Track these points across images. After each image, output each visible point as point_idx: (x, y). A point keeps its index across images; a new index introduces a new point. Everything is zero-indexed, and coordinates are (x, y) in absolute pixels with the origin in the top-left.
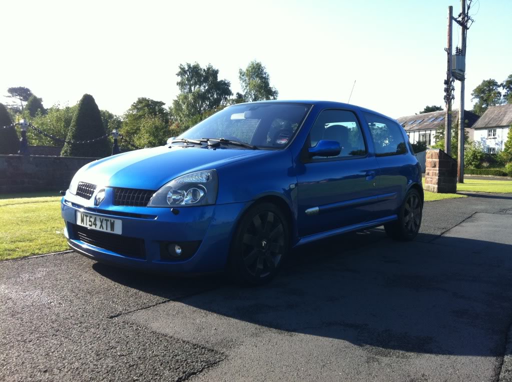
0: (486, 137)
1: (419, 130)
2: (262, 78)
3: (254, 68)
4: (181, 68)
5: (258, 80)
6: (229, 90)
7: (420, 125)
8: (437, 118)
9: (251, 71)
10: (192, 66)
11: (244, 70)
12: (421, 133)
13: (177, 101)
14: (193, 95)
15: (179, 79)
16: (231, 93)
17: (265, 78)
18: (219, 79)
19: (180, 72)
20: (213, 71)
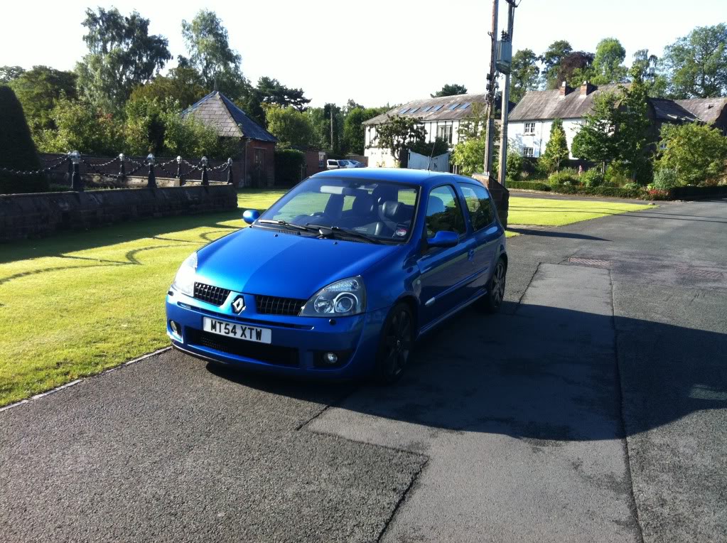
0: (522, 133)
1: (437, 120)
2: (216, 35)
3: (204, 19)
4: (89, 14)
5: (211, 39)
6: (167, 52)
7: (438, 114)
8: (460, 105)
9: (200, 23)
10: (106, 12)
11: (190, 22)
12: (439, 124)
13: (83, 64)
14: (110, 57)
15: (86, 31)
16: (169, 55)
17: (221, 35)
18: (150, 34)
19: (88, 20)
20: (141, 21)
